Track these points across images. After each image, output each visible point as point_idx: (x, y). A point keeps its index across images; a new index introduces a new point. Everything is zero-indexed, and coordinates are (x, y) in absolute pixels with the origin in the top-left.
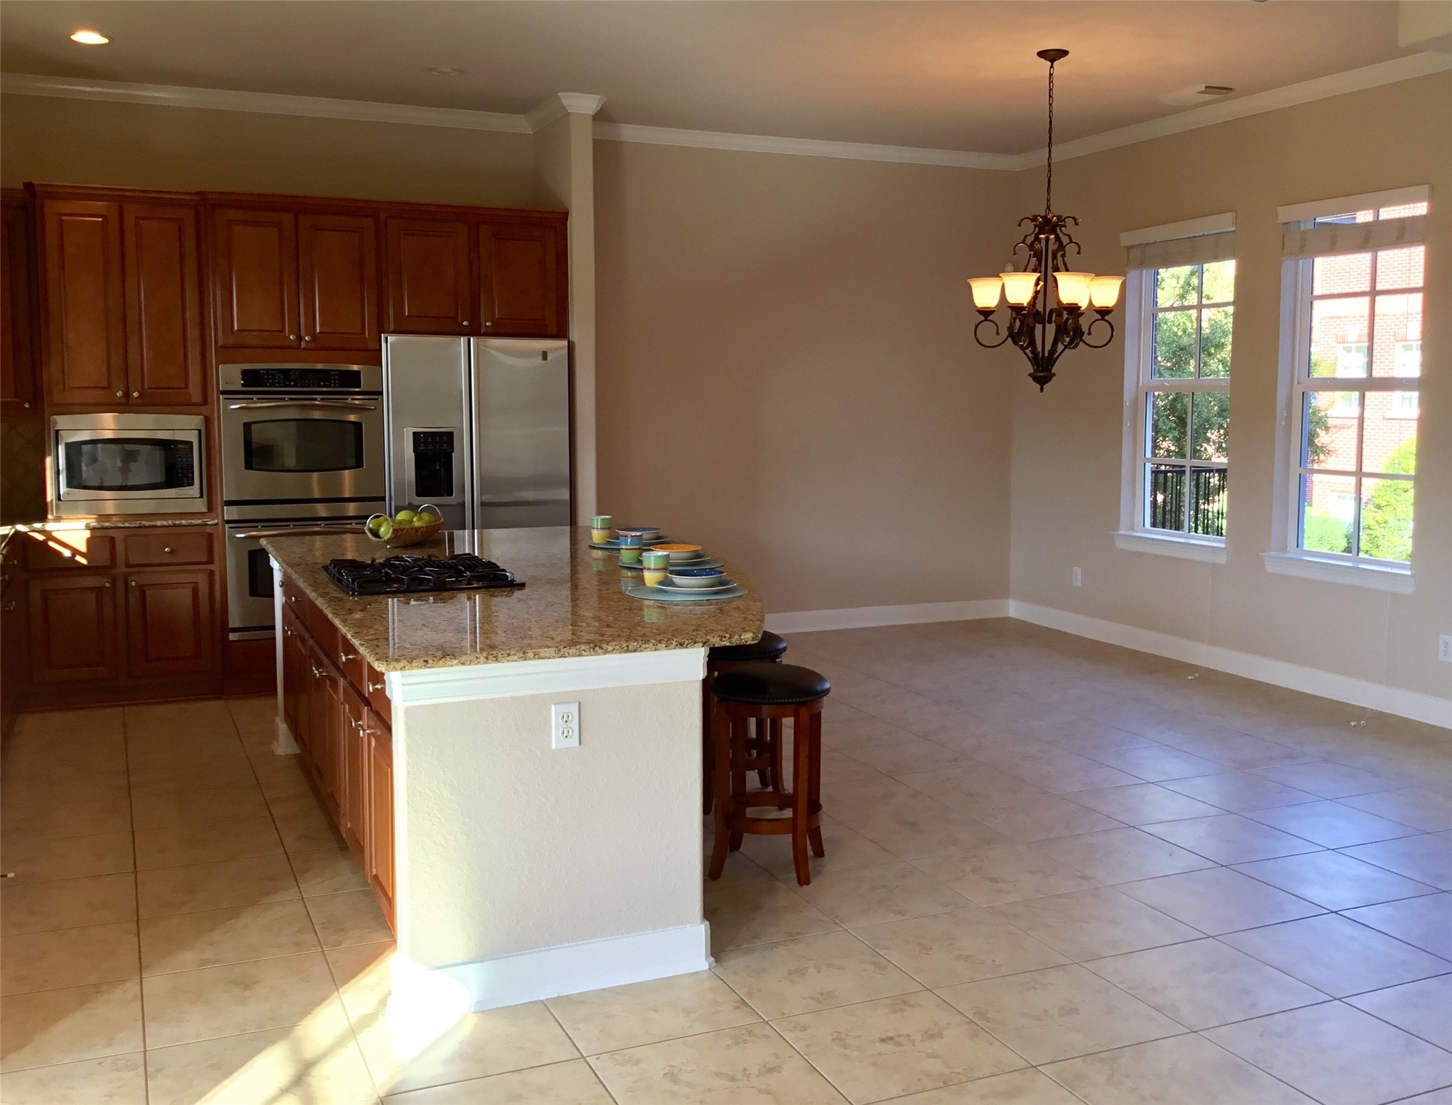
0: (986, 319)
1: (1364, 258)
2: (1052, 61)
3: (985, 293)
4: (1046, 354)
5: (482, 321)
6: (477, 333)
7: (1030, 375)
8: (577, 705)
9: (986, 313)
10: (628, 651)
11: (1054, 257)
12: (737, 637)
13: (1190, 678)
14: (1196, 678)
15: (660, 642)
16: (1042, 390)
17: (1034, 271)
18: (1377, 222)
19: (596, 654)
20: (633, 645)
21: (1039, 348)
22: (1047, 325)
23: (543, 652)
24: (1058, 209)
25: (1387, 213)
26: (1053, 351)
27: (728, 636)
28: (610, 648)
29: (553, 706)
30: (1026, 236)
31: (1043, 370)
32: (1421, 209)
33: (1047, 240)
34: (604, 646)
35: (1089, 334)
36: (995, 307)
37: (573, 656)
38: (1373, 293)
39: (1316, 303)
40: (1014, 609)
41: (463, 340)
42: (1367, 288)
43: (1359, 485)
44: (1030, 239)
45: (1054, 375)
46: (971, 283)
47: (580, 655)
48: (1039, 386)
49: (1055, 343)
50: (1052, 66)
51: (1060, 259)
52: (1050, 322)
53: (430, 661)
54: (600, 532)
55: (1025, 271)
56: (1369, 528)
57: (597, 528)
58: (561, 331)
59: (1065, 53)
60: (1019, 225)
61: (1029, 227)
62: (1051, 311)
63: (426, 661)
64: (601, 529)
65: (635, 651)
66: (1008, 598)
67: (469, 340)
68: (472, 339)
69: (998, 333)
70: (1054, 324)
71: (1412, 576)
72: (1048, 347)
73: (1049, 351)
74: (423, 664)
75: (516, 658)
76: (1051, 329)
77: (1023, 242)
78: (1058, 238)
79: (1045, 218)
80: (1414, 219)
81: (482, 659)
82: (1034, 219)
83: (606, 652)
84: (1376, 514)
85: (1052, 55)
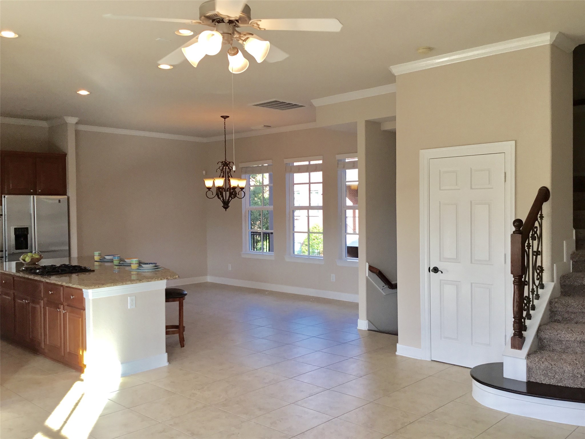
0: (209, 190)
1: (307, 174)
2: (225, 119)
3: (209, 183)
4: (227, 200)
5: (37, 190)
6: (36, 194)
7: (222, 206)
8: (135, 297)
9: (209, 189)
10: (148, 281)
11: (228, 174)
12: (174, 277)
13: (266, 293)
14: (268, 293)
15: (156, 279)
16: (226, 211)
17: (223, 177)
18: (310, 164)
19: (141, 283)
20: (149, 280)
21: (225, 198)
22: (227, 192)
23: (128, 283)
24: (228, 160)
25: (312, 163)
26: (229, 199)
27: (172, 277)
28: (144, 281)
29: (129, 297)
30: (220, 167)
31: (226, 205)
32: (321, 162)
33: (226, 168)
34: (142, 281)
35: (238, 195)
36: (212, 187)
37: (135, 283)
38: (310, 183)
39: (295, 185)
40: (209, 279)
41: (32, 196)
42: (308, 182)
43: (309, 236)
44: (221, 168)
45: (229, 206)
46: (205, 180)
47: (137, 283)
48: (225, 210)
49: (229, 198)
50: (225, 120)
51: (229, 174)
52: (227, 191)
53: (100, 286)
54: (98, 257)
55: (220, 177)
56: (304, 252)
57: (96, 256)
58: (64, 193)
59: (228, 117)
60: (218, 164)
61: (220, 164)
62: (228, 188)
63: (99, 286)
64: (98, 256)
65: (150, 281)
66: (207, 275)
67: (34, 197)
68: (35, 196)
69: (213, 194)
70: (228, 192)
71: (323, 259)
72: (227, 198)
73: (228, 200)
74: (98, 287)
75: (121, 284)
76: (228, 193)
77: (219, 169)
78: (229, 168)
79: (225, 162)
80: (319, 164)
81: (112, 285)
82: (222, 162)
83: (143, 282)
84: (306, 248)
85: (225, 117)
